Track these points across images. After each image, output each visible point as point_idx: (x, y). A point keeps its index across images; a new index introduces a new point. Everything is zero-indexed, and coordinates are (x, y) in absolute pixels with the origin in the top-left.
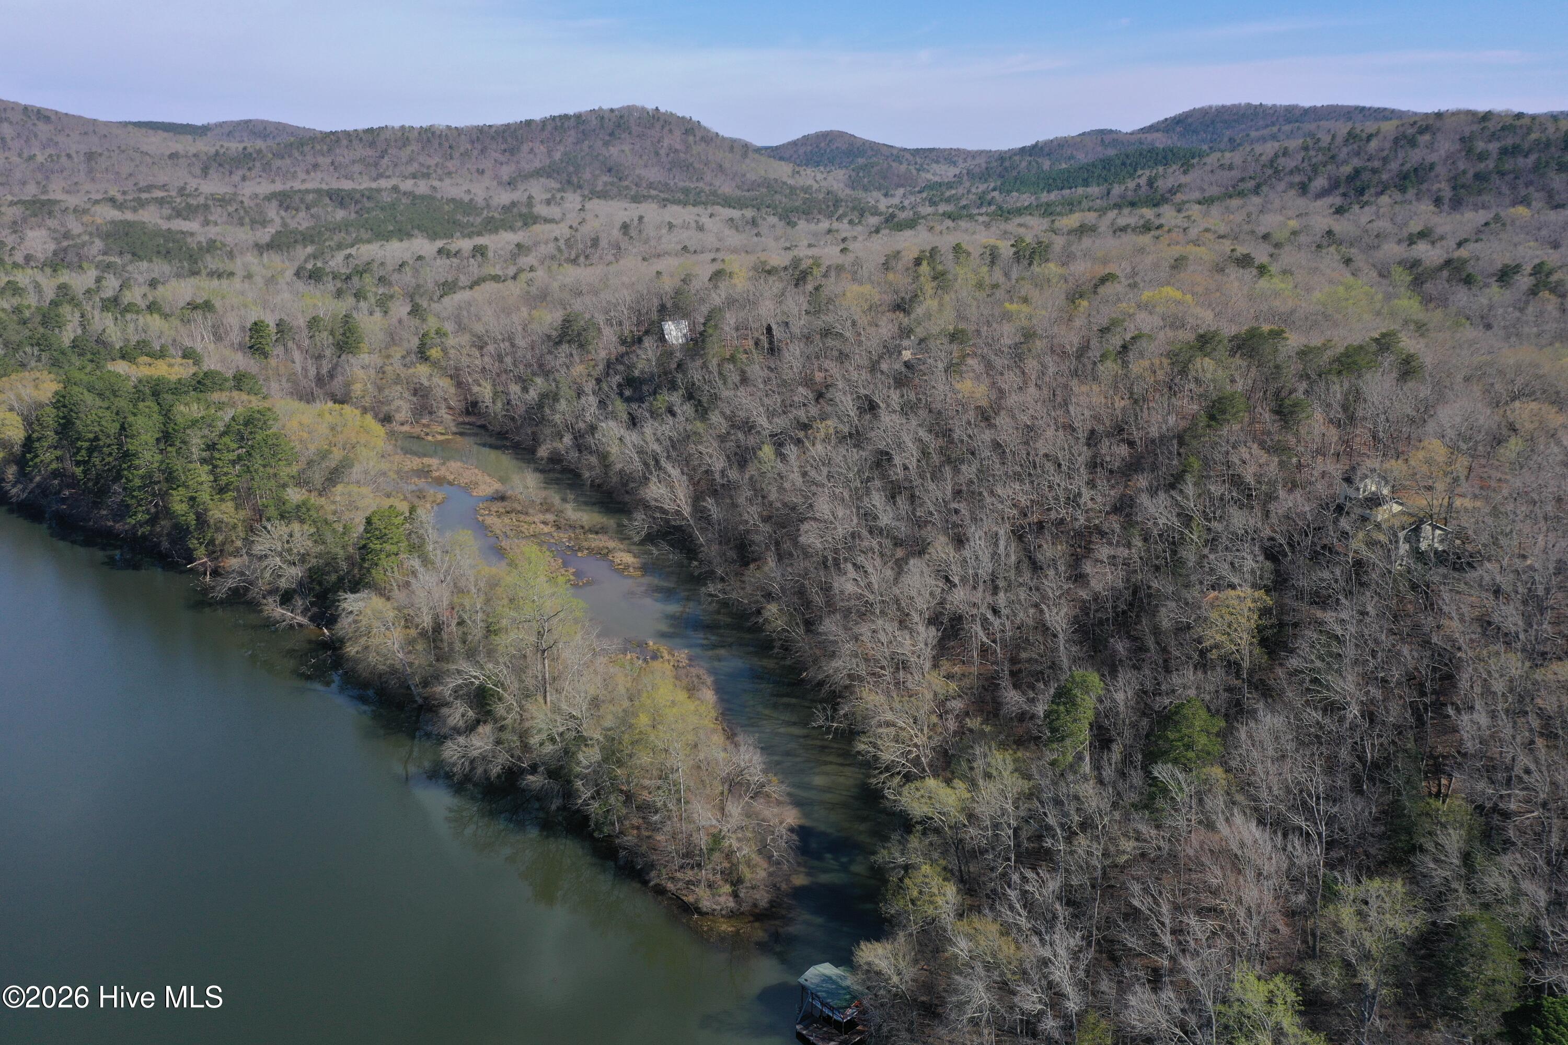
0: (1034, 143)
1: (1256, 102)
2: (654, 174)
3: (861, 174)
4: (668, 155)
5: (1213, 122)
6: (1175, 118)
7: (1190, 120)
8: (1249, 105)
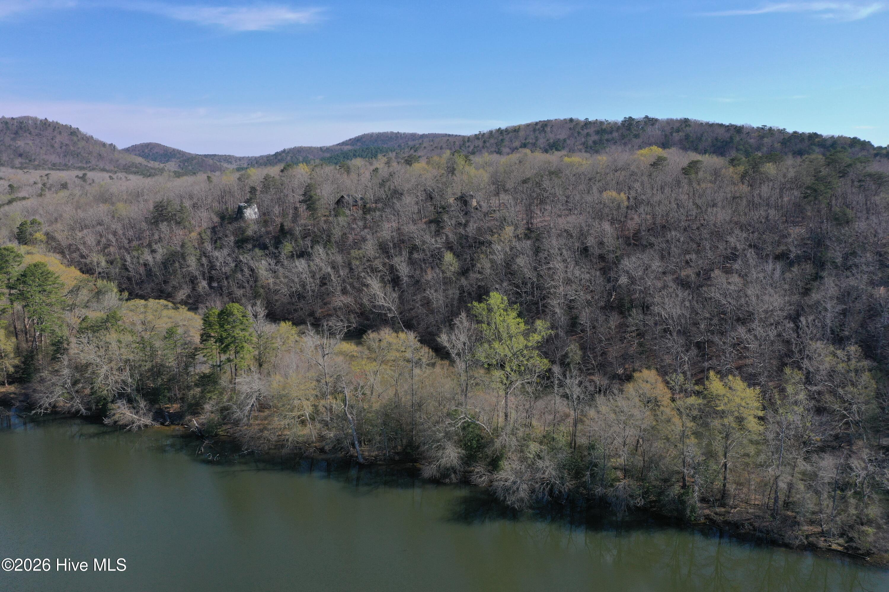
0: (282, 149)
1: (395, 131)
2: (53, 158)
3: (186, 164)
4: (61, 147)
5: (376, 141)
6: (355, 138)
7: (364, 140)
8: (392, 133)
